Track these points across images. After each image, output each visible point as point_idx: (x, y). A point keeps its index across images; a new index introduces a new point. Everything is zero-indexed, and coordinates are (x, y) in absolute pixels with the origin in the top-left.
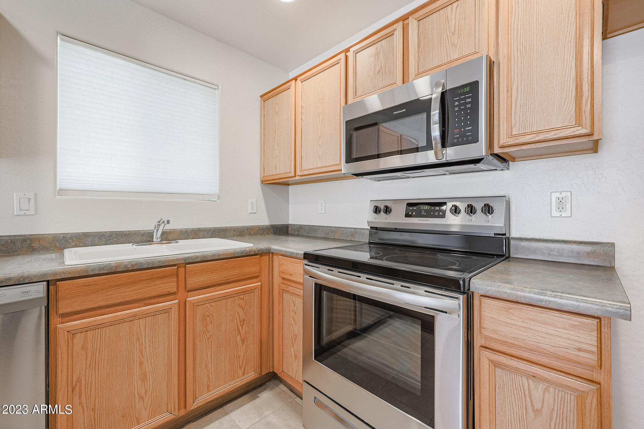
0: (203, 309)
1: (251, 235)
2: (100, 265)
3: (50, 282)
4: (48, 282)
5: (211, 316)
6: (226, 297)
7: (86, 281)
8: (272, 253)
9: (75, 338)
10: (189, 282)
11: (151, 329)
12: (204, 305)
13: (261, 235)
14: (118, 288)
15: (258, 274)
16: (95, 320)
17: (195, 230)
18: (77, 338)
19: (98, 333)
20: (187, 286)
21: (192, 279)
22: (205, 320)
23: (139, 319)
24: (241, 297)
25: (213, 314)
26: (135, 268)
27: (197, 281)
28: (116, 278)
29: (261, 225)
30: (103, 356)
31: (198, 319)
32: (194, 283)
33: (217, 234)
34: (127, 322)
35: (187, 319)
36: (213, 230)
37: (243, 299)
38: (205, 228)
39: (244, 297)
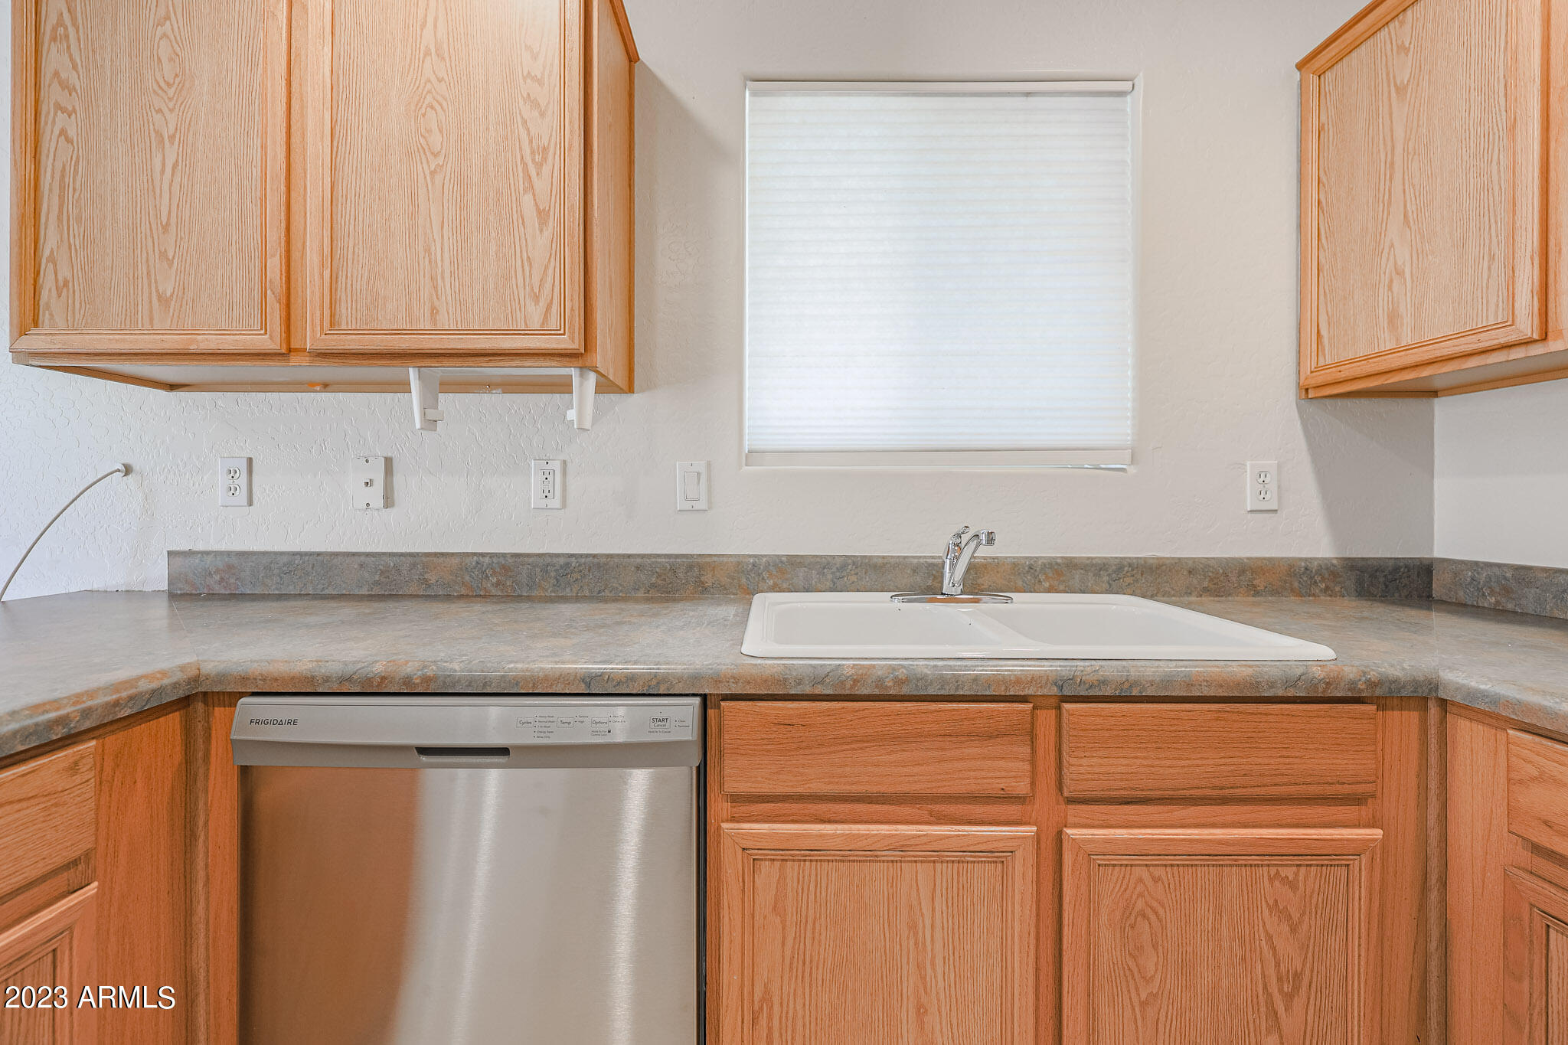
0: (1126, 881)
1: (1257, 593)
2: (814, 667)
3: (708, 697)
4: (704, 697)
5: (1153, 917)
6: (1218, 857)
7: (784, 712)
8: (1443, 703)
9: (758, 873)
10: (1072, 769)
11: (950, 905)
12: (1129, 868)
13: (1301, 595)
14: (861, 749)
15: (1370, 788)
16: (802, 835)
17: (1057, 564)
18: (762, 872)
19: (810, 875)
20: (1067, 781)
21: (1084, 761)
22: (1132, 926)
23: (916, 861)
24: (1283, 875)
25: (1161, 911)
26: (905, 690)
27: (1103, 769)
28: (855, 714)
29: (1301, 559)
30: (823, 947)
31: (1104, 918)
32: (1089, 776)
33: (1129, 580)
34: (883, 861)
35: (1066, 906)
36: (1114, 567)
37: (1293, 886)
38: (1088, 558)
39: (1296, 874)
